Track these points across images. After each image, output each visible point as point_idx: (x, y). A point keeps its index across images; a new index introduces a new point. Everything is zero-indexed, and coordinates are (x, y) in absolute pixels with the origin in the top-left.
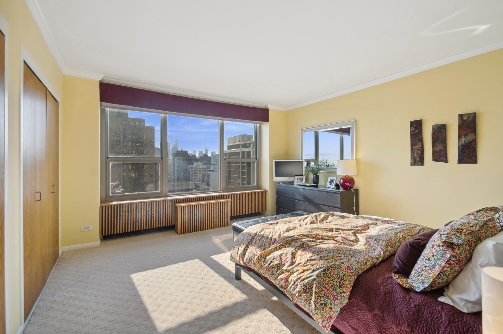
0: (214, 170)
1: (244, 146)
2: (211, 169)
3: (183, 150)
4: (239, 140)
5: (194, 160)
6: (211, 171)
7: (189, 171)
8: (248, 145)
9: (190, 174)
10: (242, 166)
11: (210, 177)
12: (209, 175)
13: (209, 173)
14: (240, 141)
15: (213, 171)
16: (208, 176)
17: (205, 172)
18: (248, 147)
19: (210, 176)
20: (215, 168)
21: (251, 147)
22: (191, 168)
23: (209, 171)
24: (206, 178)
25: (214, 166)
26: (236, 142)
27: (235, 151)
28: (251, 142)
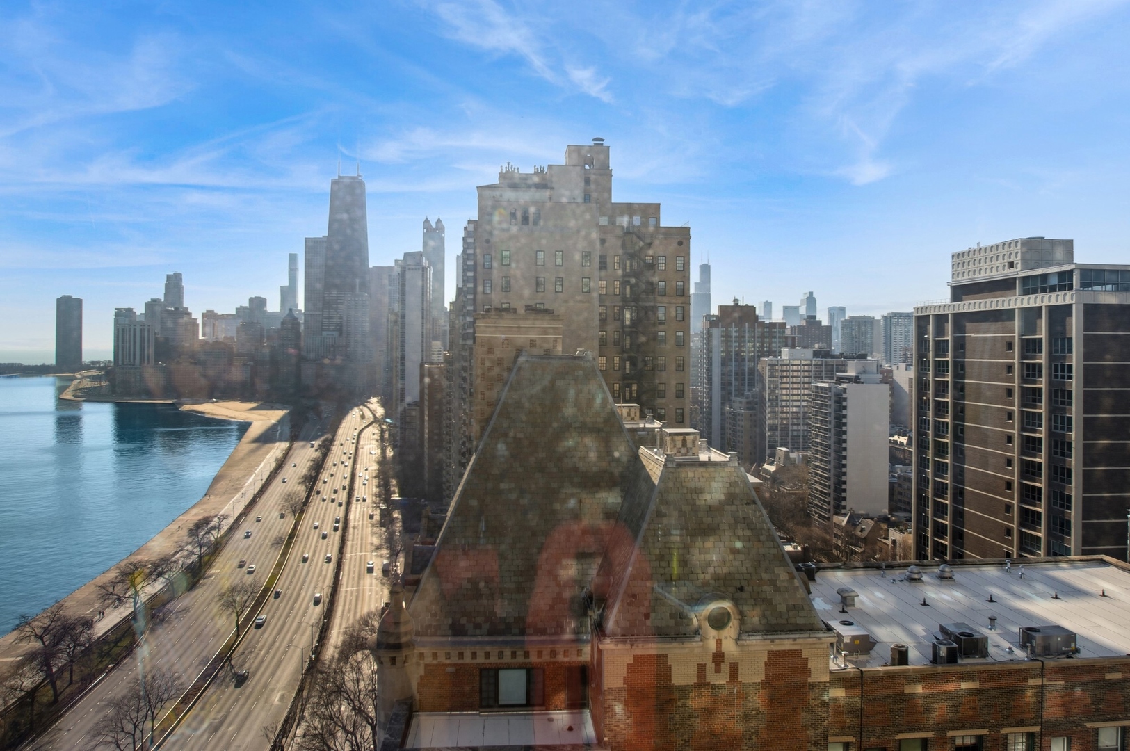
0: (862, 377)
1: (1034, 285)
2: (851, 373)
3: (741, 304)
4: (1007, 260)
5: (777, 340)
6: (849, 380)
7: (762, 380)
8: (1054, 281)
9: (768, 391)
10: (1021, 369)
11: (848, 404)
12: (844, 395)
14: (1011, 265)
15: (857, 380)
16: (840, 400)
17: (827, 385)
18: (1053, 289)
19: (845, 399)
20: (865, 372)
21: (1071, 288)
22: (770, 367)
23: (841, 380)
24: (833, 406)
25: (863, 361)
26: (998, 272)
27: (988, 305)
28: (1072, 267)
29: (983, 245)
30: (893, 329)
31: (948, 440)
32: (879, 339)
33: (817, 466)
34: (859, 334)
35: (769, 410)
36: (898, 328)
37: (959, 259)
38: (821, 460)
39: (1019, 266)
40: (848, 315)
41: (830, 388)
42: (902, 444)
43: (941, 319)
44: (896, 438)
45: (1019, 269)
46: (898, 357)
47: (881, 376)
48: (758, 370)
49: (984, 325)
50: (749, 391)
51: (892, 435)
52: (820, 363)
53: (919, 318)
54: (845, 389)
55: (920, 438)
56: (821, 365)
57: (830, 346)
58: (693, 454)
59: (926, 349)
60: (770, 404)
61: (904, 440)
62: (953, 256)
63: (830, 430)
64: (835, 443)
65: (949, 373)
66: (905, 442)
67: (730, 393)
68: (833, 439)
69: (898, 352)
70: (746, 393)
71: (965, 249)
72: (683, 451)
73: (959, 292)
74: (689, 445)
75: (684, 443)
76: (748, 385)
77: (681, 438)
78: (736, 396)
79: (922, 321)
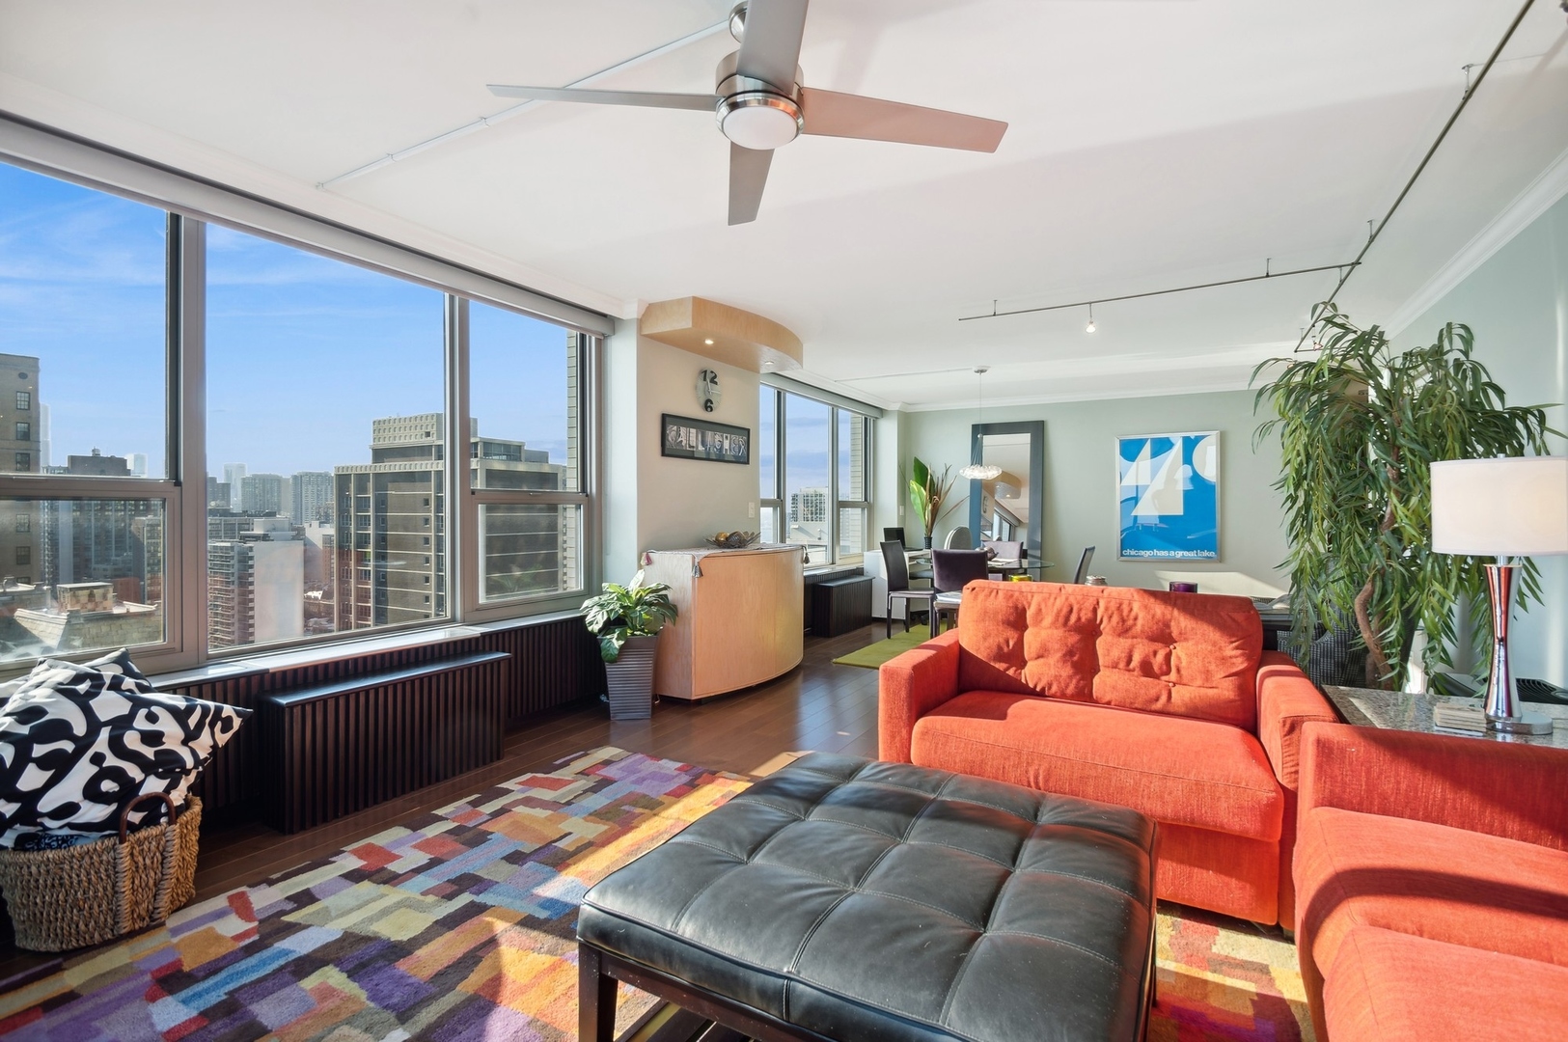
0: (272, 534)
2: (258, 531)
3: (103, 455)
4: (424, 430)
6: (257, 538)
9: (146, 555)
11: (254, 563)
12: (250, 554)
13: (251, 549)
14: (428, 434)
15: (265, 538)
16: (245, 560)
17: (229, 544)
19: (251, 558)
20: (274, 529)
21: (476, 456)
22: (149, 528)
23: (244, 539)
24: (236, 566)
25: (271, 519)
26: (414, 439)
27: (407, 467)
28: (477, 440)
29: (402, 416)
30: (304, 488)
31: (371, 586)
32: (287, 499)
33: (217, 630)
34: (264, 492)
35: (149, 575)
36: (310, 486)
37: (379, 426)
38: (222, 623)
39: (435, 435)
40: (248, 474)
41: (232, 548)
42: (316, 598)
43: (362, 479)
44: (310, 594)
45: (435, 438)
46: (310, 515)
47: (294, 533)
48: (130, 532)
49: (403, 485)
50: (117, 556)
51: (305, 591)
52: (218, 522)
53: (339, 476)
54: (251, 548)
55: (342, 586)
56: (220, 524)
57: (228, 502)
58: (105, 608)
59: (347, 506)
60: (149, 568)
61: (318, 594)
62: (374, 422)
63: (233, 591)
64: (239, 603)
65: (371, 526)
66: (320, 597)
67: (88, 560)
68: (236, 600)
69: (310, 510)
70: (113, 558)
71: (386, 418)
72: (90, 606)
73: (379, 455)
74: (98, 598)
75: (91, 596)
76: (116, 549)
77: (87, 592)
78: (97, 563)
79: (343, 480)
